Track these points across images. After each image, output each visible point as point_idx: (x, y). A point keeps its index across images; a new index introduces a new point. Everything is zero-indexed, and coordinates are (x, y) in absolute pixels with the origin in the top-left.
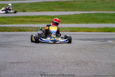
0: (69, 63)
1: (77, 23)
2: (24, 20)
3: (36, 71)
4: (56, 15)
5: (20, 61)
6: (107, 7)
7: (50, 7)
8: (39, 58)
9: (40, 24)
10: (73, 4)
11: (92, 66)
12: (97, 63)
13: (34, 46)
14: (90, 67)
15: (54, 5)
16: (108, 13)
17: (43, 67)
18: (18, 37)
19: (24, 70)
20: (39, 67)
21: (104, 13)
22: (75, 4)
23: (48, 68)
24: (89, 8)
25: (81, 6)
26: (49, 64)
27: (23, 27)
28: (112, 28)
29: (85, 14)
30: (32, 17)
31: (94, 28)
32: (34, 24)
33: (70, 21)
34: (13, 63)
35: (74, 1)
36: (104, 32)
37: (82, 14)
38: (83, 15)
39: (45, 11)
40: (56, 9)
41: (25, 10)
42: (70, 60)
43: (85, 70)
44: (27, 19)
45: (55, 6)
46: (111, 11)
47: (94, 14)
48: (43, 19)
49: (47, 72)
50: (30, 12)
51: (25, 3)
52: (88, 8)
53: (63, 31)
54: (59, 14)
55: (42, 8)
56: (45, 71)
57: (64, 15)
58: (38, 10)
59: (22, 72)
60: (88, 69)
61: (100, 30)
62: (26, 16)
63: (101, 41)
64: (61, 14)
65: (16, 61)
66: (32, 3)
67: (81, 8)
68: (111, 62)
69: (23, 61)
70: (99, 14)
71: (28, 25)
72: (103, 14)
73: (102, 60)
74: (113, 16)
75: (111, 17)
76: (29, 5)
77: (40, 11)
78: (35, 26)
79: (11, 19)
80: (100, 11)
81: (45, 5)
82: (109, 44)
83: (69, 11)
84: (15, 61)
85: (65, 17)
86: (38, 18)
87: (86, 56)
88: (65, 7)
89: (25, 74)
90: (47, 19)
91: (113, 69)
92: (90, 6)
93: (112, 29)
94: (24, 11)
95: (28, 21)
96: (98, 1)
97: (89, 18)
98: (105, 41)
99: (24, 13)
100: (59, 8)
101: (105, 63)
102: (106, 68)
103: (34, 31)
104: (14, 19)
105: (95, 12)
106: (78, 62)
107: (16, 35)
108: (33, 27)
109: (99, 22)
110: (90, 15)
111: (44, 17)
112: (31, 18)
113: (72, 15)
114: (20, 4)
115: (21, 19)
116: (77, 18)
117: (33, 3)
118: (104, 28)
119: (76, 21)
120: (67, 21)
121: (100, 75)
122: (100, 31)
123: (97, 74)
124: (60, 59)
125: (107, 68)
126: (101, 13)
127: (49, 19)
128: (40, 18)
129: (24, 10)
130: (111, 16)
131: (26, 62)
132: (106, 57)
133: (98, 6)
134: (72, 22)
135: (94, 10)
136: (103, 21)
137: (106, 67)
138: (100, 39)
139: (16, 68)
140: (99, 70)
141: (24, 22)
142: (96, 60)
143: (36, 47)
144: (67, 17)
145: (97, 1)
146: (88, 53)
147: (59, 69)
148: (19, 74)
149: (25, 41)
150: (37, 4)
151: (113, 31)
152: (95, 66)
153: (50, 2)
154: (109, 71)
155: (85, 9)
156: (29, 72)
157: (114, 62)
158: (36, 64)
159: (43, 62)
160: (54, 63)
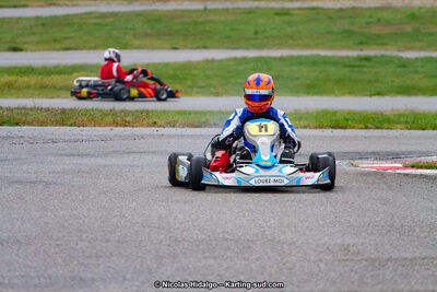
0: (181, 246)
1: (217, 94)
2: (16, 81)
3: (53, 275)
4: (135, 65)
6: (328, 32)
7: (114, 32)
8: (66, 225)
10: (203, 23)
12: (285, 246)
13: (50, 179)
14: (258, 259)
15: (130, 26)
16: (334, 57)
17: (81, 261)
19: (10, 271)
20: (64, 261)
21: (318, 55)
22: (209, 22)
23: (99, 265)
24: (260, 36)
25: (232, 30)
26: (104, 250)
27: (9, 109)
28: (349, 113)
30: (47, 71)
32: (52, 98)
33: (190, 87)
35: (206, 9)
36: (316, 128)
37: (235, 59)
38: (240, 64)
39: (95, 48)
40: (137, 42)
41: (21, 46)
42: (185, 234)
44: (26, 79)
45: (131, 29)
46: (344, 48)
47: (282, 59)
49: (96, 277)
50: (39, 50)
51: (19, 19)
52: (256, 39)
53: (159, 122)
55: (85, 38)
56: (90, 275)
57: (167, 65)
58: (67, 43)
59: (3, 278)
60: (251, 269)
61: (300, 119)
62: (23, 68)
64: (156, 61)
66: (47, 18)
67: (229, 37)
68: (338, 241)
69: (5, 236)
70: (300, 61)
71: (28, 102)
72: (314, 62)
73: (308, 233)
74: (354, 66)
75: (345, 72)
76: (36, 25)
77: (76, 49)
78: (55, 107)
80: (302, 49)
81: (95, 24)
83: (185, 48)
85: (171, 72)
86: (66, 77)
87: (244, 221)
88: (170, 35)
89: (12, 287)
91: (346, 269)
92: (265, 31)
93: (348, 117)
94: (15, 49)
95: (28, 87)
96: (296, 12)
99: (17, 55)
100: (147, 35)
101: (318, 245)
102: (322, 266)
103: (52, 125)
105: (285, 53)
106: (216, 240)
108: (47, 110)
109: (298, 92)
110: (266, 62)
111: (92, 71)
112: (40, 74)
113: (199, 63)
114: (2, 20)
115: (5, 79)
116: (216, 76)
117: (51, 17)
118: (318, 112)
119: (210, 85)
120: (179, 86)
122: (303, 123)
124: (147, 230)
125: (326, 264)
126: (306, 57)
128: (76, 74)
129: (15, 45)
130: (345, 66)
131: (17, 241)
132: (321, 223)
133: (295, 29)
134: (197, 90)
135: (280, 46)
136: (313, 88)
137: (321, 261)
140: (295, 270)
141: (13, 91)
142: (284, 233)
143: (55, 184)
144: (179, 72)
145: (292, 12)
146: (252, 206)
147: (142, 266)
149: (17, 159)
150: (65, 21)
151: (350, 123)
152: (279, 258)
153: (114, 15)
154: (333, 274)
155: (248, 39)
156: (30, 276)
157: (351, 242)
158: (57, 250)
159: (82, 240)
160: (124, 245)
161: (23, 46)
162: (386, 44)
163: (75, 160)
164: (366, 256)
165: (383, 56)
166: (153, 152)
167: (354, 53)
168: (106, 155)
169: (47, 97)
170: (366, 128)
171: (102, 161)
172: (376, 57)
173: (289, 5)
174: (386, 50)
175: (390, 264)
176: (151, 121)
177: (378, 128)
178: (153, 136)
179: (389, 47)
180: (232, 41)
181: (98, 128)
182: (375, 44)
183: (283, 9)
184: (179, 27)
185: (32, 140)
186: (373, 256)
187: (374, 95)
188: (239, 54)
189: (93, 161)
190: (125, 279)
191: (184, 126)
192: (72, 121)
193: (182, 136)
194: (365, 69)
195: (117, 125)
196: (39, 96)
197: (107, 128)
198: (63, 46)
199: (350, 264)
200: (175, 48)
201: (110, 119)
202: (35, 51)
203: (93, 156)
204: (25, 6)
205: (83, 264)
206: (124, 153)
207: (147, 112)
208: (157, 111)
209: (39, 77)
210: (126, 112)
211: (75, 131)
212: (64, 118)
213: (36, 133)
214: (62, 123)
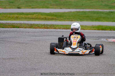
0: (61, 60)
2: (19, 16)
3: (27, 67)
4: (51, 13)
5: (12, 57)
6: (102, 5)
7: (45, 4)
8: (31, 54)
9: (35, 21)
10: (68, 2)
11: (84, 64)
12: (89, 61)
13: (27, 42)
14: (81, 64)
15: (49, 2)
16: (103, 11)
18: (12, 33)
19: (16, 66)
20: (30, 64)
21: (99, 11)
22: (70, 2)
23: (39, 65)
24: (84, 6)
25: (76, 4)
26: (41, 61)
27: (17, 24)
28: (106, 26)
29: (79, 12)
30: (27, 14)
31: (88, 26)
32: (28, 21)
34: (5, 59)
36: (98, 30)
37: (77, 12)
39: (40, 8)
40: (51, 7)
43: (77, 68)
44: (21, 16)
46: (106, 9)
47: (89, 12)
53: (56, 28)
54: (53, 12)
55: (37, 5)
56: (37, 68)
57: (59, 13)
58: (33, 7)
59: (14, 68)
61: (93, 28)
62: (21, 13)
63: (94, 38)
64: (56, 12)
65: (9, 57)
68: (103, 60)
69: (15, 57)
70: (94, 12)
71: (22, 22)
72: (97, 13)
74: (108, 14)
77: (35, 8)
78: (29, 23)
79: (5, 15)
80: (94, 9)
81: (40, 2)
82: (102, 42)
83: (64, 8)
84: (7, 58)
85: (60, 15)
86: (32, 15)
88: (60, 5)
89: (16, 71)
90: (42, 16)
91: (104, 67)
92: (85, 4)
93: (106, 27)
94: (19, 8)
95: (22, 18)
97: (84, 16)
98: (98, 39)
99: (19, 10)
100: (54, 5)
101: (97, 61)
102: (98, 66)
103: (28, 28)
104: (8, 16)
105: (90, 10)
107: (9, 31)
108: (27, 24)
109: (93, 20)
110: (85, 13)
111: (39, 14)
112: (25, 14)
113: (67, 12)
114: (16, 0)
115: (16, 16)
116: (72, 16)
118: (98, 26)
119: (70, 18)
120: (62, 18)
121: (91, 73)
123: (88, 72)
126: (96, 11)
127: (43, 16)
128: (35, 15)
130: (106, 14)
131: (18, 59)
133: (93, 4)
134: (66, 19)
135: (89, 8)
136: (97, 19)
138: (93, 37)
139: (8, 64)
140: (91, 67)
141: (18, 19)
144: (62, 15)
147: (51, 66)
148: (11, 70)
149: (18, 37)
151: (106, 29)
152: (87, 64)
154: (101, 68)
155: (80, 6)
156: (21, 68)
157: (106, 60)
158: (28, 61)
161: (21, 7)
163: (34, 37)
164: (110, 64)
166: (55, 36)
167: (108, 11)
168: (42, 36)
169: (27, 21)
170: (111, 30)
171: (41, 38)
172: (114, 12)
176: (54, 27)
177: (114, 30)
178: (55, 31)
180: (76, 7)
181: (40, 29)
182: (114, 8)
184: (62, 3)
185: (23, 32)
186: (112, 64)
187: (113, 22)
188: (78, 10)
189: (38, 38)
190: (46, 69)
191: (63, 29)
192: (33, 27)
193: (62, 32)
194: (111, 15)
195: (45, 28)
196: (25, 20)
197: (43, 29)
198: (31, 7)
200: (61, 8)
201: (43, 27)
202: (24, 8)
203: (39, 36)
205: (35, 65)
206: (47, 36)
207: (53, 25)
208: (56, 25)
209: (25, 15)
210: (48, 25)
211: (34, 29)
212: (31, 26)
213: (24, 30)
214: (31, 27)
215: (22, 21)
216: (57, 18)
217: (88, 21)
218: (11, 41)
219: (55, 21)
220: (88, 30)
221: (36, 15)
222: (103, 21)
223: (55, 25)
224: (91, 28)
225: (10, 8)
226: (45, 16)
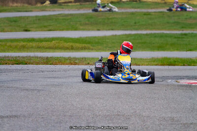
0: (98, 118)
2: (27, 44)
4: (81, 37)
5: (14, 113)
6: (168, 23)
7: (71, 23)
8: (47, 108)
9: (53, 52)
10: (111, 19)
12: (145, 118)
13: (40, 88)
14: (133, 124)
16: (171, 34)
17: (53, 125)
18: (14, 73)
20: (45, 125)
21: (163, 33)
22: (114, 18)
23: (61, 126)
24: (137, 24)
25: (125, 22)
26: (63, 120)
27: (23, 57)
28: (176, 58)
29: (130, 35)
30: (41, 40)
31: (144, 58)
32: (43, 52)
33: (106, 47)
34: (2, 117)
36: (161, 65)
37: (126, 35)
38: (128, 37)
39: (63, 30)
40: (81, 27)
42: (100, 112)
44: (31, 43)
45: (79, 21)
46: (175, 29)
47: (147, 35)
48: (58, 43)
50: (37, 31)
51: (28, 17)
52: (136, 26)
53: (91, 63)
54: (86, 36)
55: (58, 25)
57: (95, 37)
58: (51, 28)
61: (154, 61)
62: (29, 39)
64: (90, 36)
65: (9, 114)
66: (41, 16)
67: (123, 25)
68: (169, 116)
69: (19, 114)
70: (155, 36)
71: (32, 54)
72: (162, 36)
73: (156, 112)
74: (179, 38)
75: (175, 40)
76: (36, 20)
77: (54, 30)
78: (44, 56)
79: (3, 43)
80: (156, 30)
81: (63, 19)
82: (168, 85)
83: (103, 30)
84: (6, 115)
85: (97, 41)
86: (49, 43)
87: (127, 107)
88: (96, 24)
90: (65, 43)
91: (172, 128)
92: (139, 22)
93: (176, 60)
94: (26, 31)
95: (32, 47)
96: (153, 14)
97: (138, 41)
98: (163, 81)
100: (86, 24)
101: (160, 118)
102: (161, 126)
103: (42, 64)
104: (8, 44)
105: (148, 32)
106: (114, 115)
107: (10, 70)
108: (40, 57)
109: (154, 49)
110: (140, 36)
111: (61, 40)
112: (37, 41)
113: (109, 36)
114: (21, 18)
115: (21, 44)
116: (117, 42)
117: (43, 16)
118: (162, 58)
119: (114, 47)
120: (100, 47)
122: (155, 63)
124: (83, 111)
125: (163, 126)
126: (158, 34)
127: (68, 44)
128: (53, 42)
129: (26, 29)
130: (175, 38)
131: (24, 116)
132: (162, 108)
133: (153, 21)
134: (108, 48)
135: (146, 29)
136: (161, 48)
137: (161, 124)
139: (8, 125)
140: (149, 129)
142: (145, 112)
143: (43, 90)
144: (100, 41)
145: (151, 14)
146: (131, 100)
149: (25, 80)
150: (49, 18)
151: (176, 63)
152: (142, 123)
153: (71, 15)
155: (131, 26)
157: (175, 116)
158: (42, 120)
159: (53, 116)
160: (73, 118)
161: (30, 29)
162: (194, 28)
163: (52, 80)
164: (181, 122)
165: (192, 33)
167: (179, 32)
168: (66, 77)
169: (40, 52)
170: (184, 65)
171: (64, 80)
172: (189, 33)
173: (150, 10)
174: (194, 31)
175: (192, 126)
176: (87, 62)
177: (189, 65)
179: (195, 29)
180: (124, 27)
181: (63, 66)
182: (189, 28)
183: (147, 12)
184: (100, 20)
185: (33, 71)
186: (185, 122)
187: (188, 51)
188: (128, 32)
189: (60, 80)
192: (51, 63)
194: (184, 39)
195: (71, 64)
196: (37, 51)
197: (67, 66)
198: (48, 29)
199: (174, 126)
200: (99, 30)
201: (68, 61)
202: (35, 31)
203: (60, 78)
204: (31, 11)
205: (54, 126)
206: (74, 76)
207: (85, 58)
208: (90, 58)
209: (37, 43)
210: (75, 59)
211: (52, 67)
212: (47, 61)
213: (34, 68)
214: (47, 63)
215: (31, 52)
216: (91, 47)
217: (145, 51)
218: (12, 87)
219: (89, 52)
220: (145, 65)
221: (56, 41)
222: (171, 51)
223: (87, 58)
224: (149, 62)
225: (11, 31)
226: (71, 44)
